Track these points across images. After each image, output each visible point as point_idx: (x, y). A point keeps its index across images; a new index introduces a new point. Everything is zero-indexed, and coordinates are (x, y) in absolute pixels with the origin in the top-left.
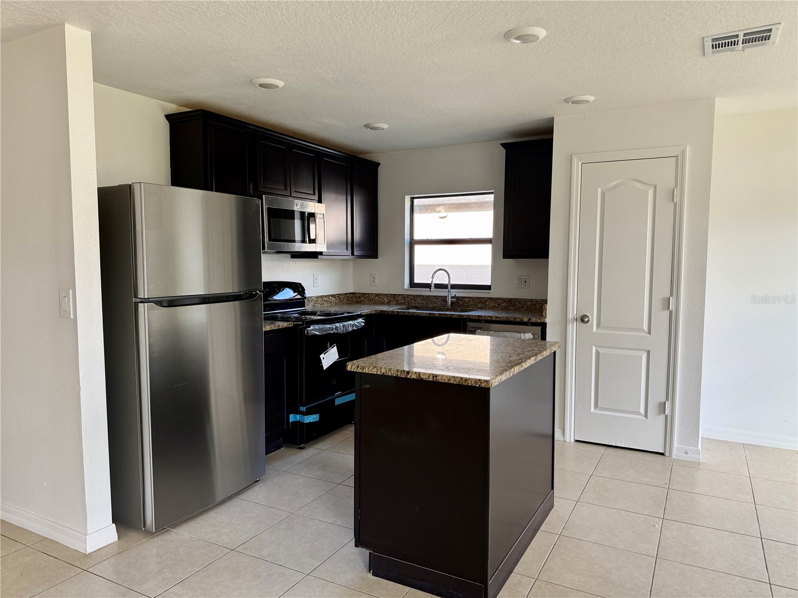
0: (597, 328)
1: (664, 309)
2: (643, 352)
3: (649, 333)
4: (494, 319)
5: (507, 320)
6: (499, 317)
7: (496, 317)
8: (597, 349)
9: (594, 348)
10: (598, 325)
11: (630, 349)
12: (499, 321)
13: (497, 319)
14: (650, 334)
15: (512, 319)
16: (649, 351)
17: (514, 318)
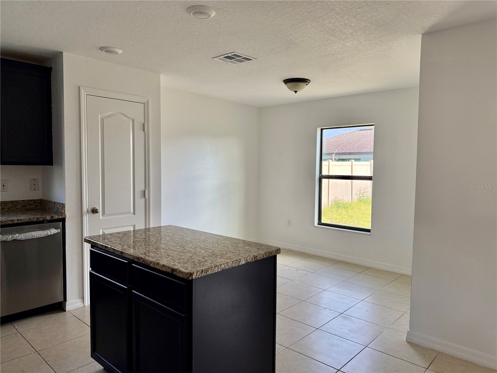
0: (102, 216)
1: (142, 198)
2: (131, 227)
3: (134, 213)
4: (16, 222)
5: (30, 221)
6: (21, 220)
7: (18, 220)
8: (103, 230)
9: (101, 230)
10: (103, 214)
11: (124, 226)
12: (21, 223)
13: (19, 222)
14: (135, 215)
15: (35, 219)
16: (135, 225)
17: (38, 218)
